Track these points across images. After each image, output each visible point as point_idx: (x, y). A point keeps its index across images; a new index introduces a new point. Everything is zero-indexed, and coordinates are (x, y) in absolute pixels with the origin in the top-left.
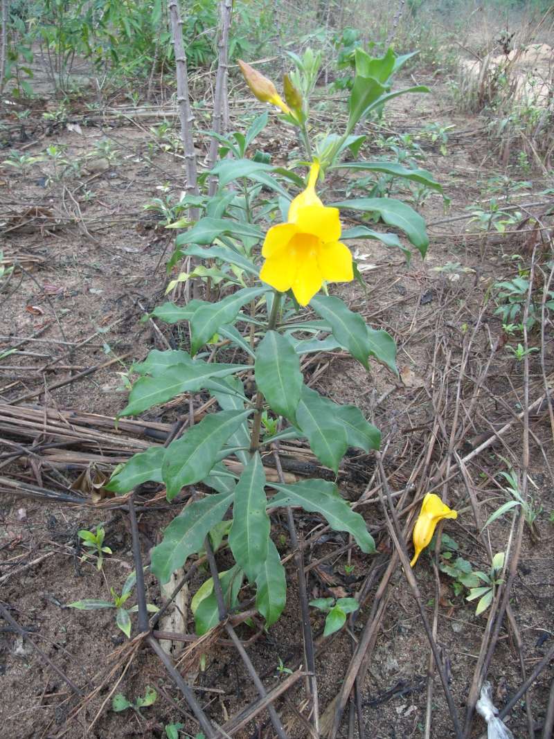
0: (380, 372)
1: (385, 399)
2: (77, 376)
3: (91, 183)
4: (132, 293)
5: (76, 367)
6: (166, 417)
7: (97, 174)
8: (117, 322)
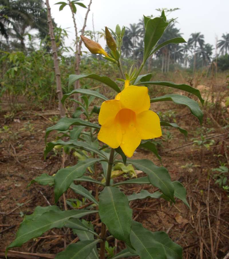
0: (165, 218)
1: (170, 232)
2: (5, 229)
3: (22, 141)
4: (37, 187)
5: (5, 225)
6: (53, 251)
7: (25, 138)
8: (29, 201)
